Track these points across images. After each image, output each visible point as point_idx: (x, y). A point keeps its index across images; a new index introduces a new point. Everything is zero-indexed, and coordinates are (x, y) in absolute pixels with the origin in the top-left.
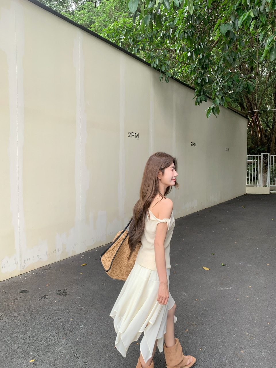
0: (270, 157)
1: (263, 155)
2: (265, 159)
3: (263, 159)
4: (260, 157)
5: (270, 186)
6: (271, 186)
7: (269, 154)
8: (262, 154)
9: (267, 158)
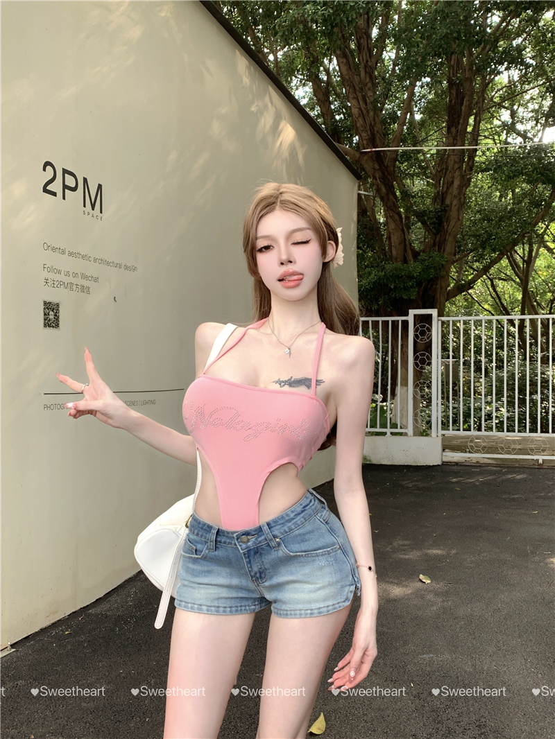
0: (440, 322)
1: (415, 315)
2: (423, 333)
3: (416, 330)
4: (405, 323)
5: (440, 435)
6: (444, 432)
7: (434, 312)
8: (412, 312)
9: (430, 330)
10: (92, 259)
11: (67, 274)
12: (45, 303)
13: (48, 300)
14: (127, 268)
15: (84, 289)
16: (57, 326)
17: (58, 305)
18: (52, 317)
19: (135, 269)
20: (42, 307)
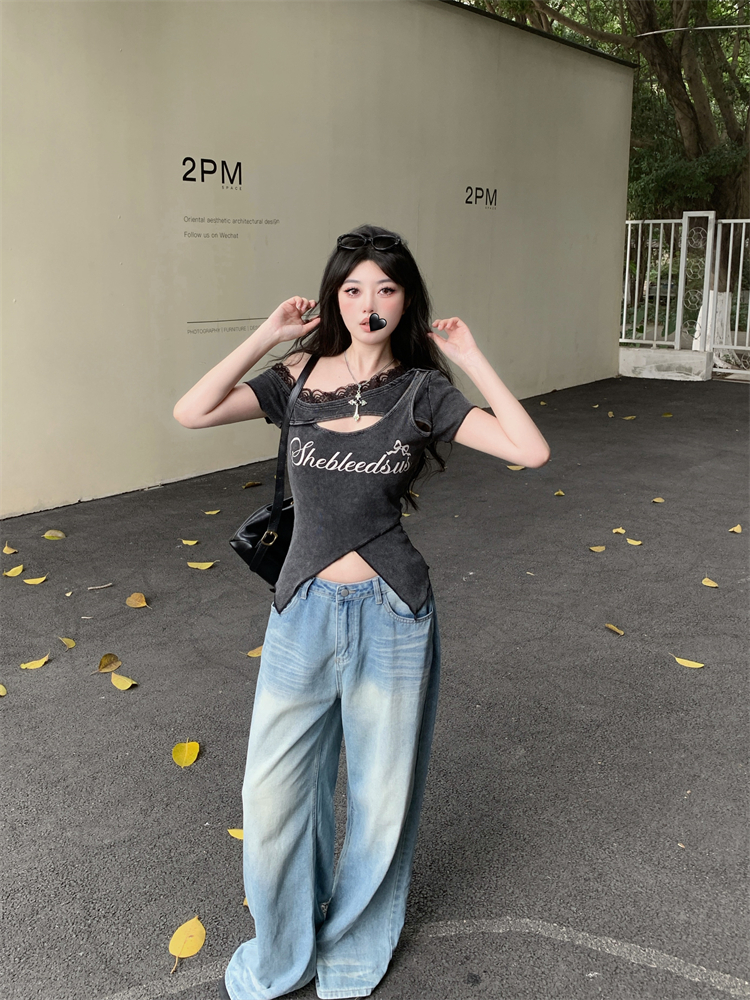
0: (720, 227)
1: (691, 219)
2: (697, 237)
3: (690, 234)
4: (678, 227)
7: (711, 215)
8: (687, 214)
9: (705, 235)
10: (232, 221)
11: (207, 236)
14: (268, 222)
19: (277, 222)
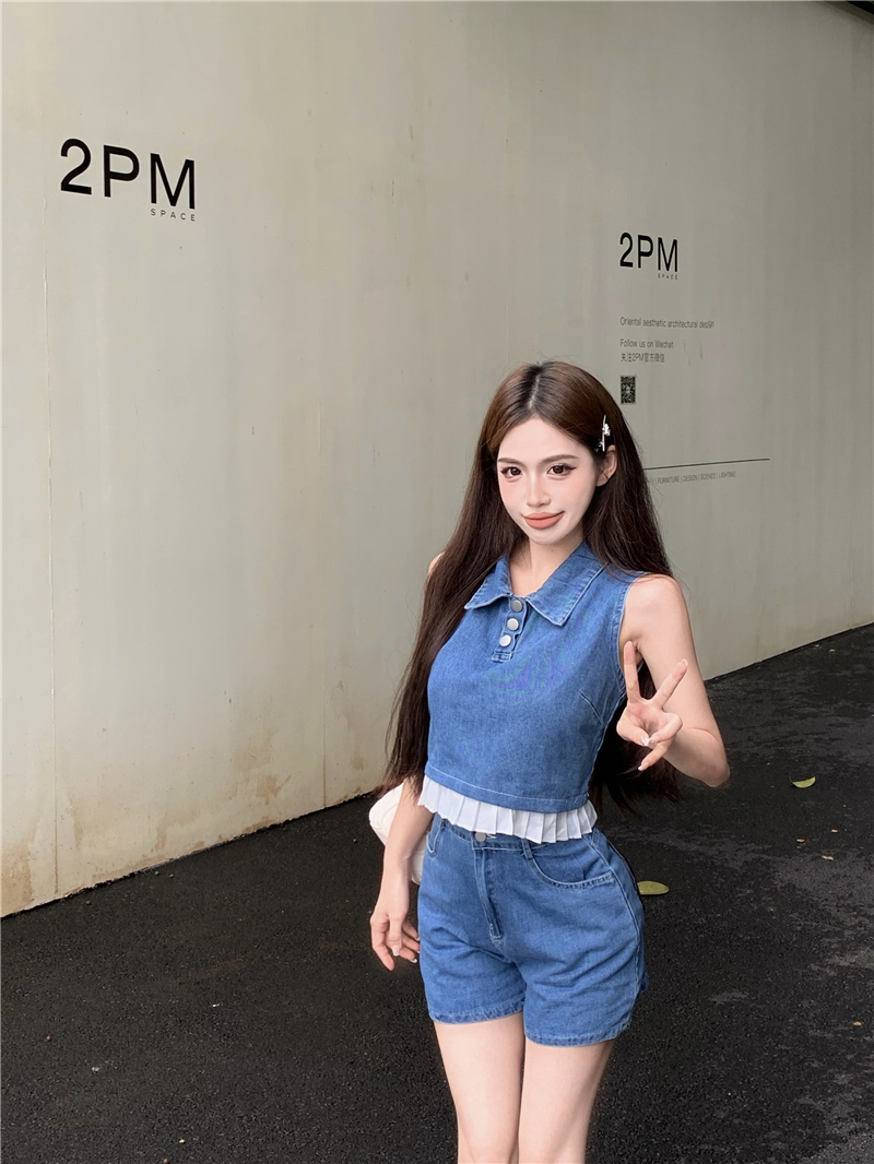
10: (666, 324)
11: (643, 345)
12: (622, 378)
13: (626, 374)
14: (703, 325)
15: (659, 357)
16: (634, 400)
17: (634, 379)
18: (628, 392)
19: (711, 325)
20: (619, 383)
